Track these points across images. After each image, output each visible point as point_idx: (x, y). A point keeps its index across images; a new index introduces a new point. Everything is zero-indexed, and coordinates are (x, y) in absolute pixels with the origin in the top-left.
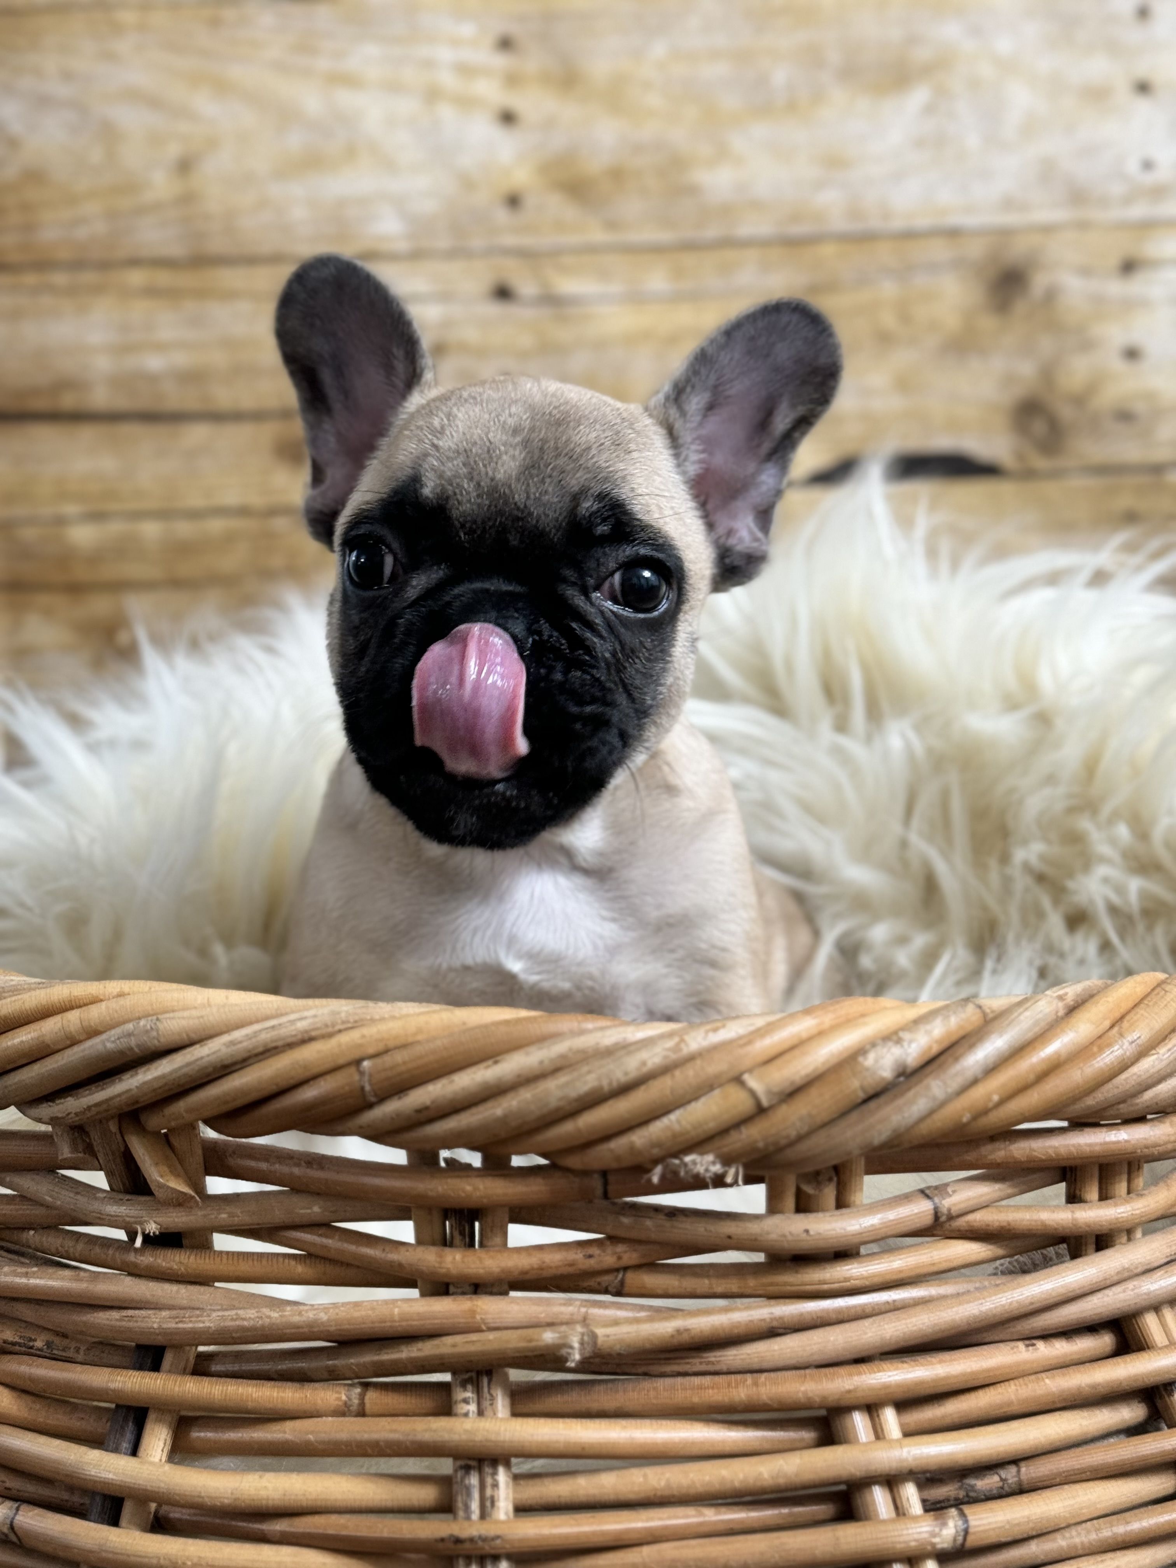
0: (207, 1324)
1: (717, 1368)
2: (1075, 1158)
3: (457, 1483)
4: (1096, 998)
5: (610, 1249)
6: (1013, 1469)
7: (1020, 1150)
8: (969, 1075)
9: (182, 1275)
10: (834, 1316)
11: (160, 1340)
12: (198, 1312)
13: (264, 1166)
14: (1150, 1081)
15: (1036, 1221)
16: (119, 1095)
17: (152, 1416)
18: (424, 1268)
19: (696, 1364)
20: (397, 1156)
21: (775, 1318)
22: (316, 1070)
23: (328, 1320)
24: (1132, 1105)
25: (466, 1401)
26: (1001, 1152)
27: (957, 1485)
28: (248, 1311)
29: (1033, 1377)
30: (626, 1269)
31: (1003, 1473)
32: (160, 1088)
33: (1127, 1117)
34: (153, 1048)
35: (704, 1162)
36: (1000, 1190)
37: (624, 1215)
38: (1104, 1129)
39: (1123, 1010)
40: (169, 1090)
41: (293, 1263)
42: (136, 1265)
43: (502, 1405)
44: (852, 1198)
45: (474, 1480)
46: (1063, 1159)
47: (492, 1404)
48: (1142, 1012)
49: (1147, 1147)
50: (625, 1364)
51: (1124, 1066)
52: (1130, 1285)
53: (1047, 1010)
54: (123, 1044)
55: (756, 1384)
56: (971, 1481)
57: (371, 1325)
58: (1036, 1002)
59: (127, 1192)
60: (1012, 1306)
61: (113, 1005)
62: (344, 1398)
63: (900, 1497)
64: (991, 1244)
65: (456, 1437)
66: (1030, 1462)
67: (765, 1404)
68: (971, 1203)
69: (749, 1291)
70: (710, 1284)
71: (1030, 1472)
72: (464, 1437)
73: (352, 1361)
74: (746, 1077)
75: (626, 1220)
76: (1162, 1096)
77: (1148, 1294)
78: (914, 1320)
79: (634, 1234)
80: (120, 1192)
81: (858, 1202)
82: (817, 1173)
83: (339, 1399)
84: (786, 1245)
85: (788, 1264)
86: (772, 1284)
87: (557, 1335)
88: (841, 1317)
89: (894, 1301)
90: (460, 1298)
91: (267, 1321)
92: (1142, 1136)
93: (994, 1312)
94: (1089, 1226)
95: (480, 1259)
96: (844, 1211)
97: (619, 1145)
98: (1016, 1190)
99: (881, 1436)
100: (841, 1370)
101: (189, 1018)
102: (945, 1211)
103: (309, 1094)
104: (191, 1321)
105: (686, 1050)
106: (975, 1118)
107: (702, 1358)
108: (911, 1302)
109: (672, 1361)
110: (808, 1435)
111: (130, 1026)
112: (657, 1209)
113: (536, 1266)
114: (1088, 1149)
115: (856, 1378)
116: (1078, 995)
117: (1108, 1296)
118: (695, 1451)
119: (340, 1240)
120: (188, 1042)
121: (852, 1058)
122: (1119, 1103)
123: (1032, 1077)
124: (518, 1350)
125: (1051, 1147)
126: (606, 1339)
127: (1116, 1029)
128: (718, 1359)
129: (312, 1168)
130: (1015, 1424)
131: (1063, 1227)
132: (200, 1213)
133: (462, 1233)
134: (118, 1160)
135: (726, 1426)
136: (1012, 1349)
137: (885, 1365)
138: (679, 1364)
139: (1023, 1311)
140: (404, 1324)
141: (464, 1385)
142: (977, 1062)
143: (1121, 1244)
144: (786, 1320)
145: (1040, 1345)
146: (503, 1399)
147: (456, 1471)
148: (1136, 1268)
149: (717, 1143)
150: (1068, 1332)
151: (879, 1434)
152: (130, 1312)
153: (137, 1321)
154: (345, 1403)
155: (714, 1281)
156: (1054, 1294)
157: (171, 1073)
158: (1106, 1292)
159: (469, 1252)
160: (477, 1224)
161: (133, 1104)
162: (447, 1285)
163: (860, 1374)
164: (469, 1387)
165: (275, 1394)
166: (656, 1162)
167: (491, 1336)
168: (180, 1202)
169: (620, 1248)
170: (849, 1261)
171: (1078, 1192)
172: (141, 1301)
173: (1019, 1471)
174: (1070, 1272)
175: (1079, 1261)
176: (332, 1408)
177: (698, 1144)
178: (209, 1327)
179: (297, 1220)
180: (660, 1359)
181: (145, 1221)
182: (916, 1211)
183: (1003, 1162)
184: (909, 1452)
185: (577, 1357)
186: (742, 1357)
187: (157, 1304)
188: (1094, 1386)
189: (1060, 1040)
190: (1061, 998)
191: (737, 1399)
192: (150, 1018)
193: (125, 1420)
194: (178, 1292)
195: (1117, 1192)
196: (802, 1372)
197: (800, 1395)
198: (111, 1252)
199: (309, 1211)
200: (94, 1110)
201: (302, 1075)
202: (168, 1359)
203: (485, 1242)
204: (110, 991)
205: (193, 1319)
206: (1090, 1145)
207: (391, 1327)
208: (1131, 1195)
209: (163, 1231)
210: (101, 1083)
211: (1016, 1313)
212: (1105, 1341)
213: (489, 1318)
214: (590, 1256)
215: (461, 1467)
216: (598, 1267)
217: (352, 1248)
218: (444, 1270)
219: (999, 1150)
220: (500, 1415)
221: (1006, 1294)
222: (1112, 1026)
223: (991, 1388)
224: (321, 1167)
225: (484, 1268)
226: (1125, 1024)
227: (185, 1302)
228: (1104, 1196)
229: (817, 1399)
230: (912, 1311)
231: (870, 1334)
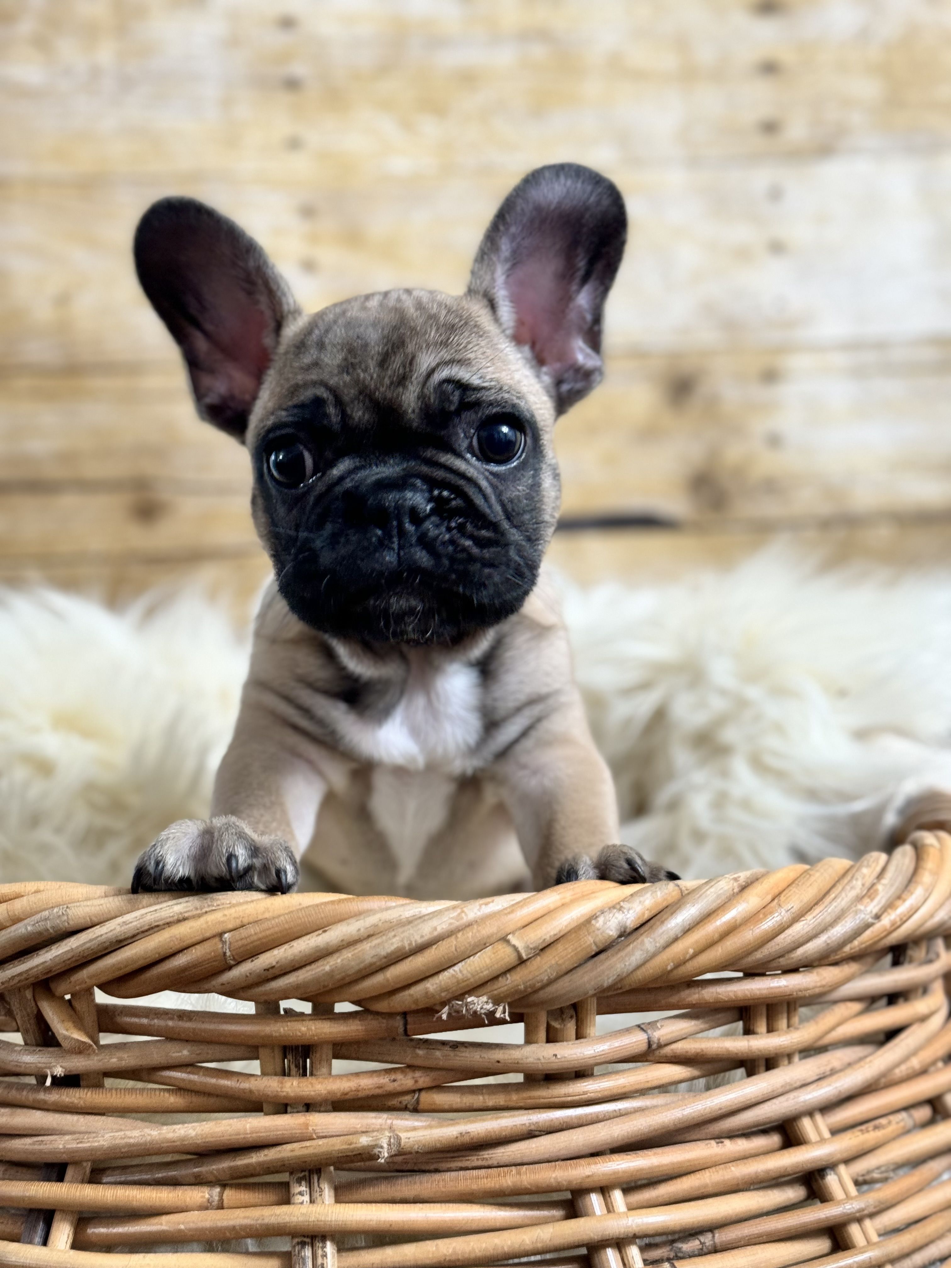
0: (102, 1143)
1: (490, 1163)
2: (749, 1000)
3: (295, 1255)
4: (760, 880)
5: (410, 1075)
6: (709, 1235)
7: (710, 994)
8: (672, 934)
9: (81, 1108)
10: (576, 1121)
11: (65, 1158)
12: (94, 1135)
13: (145, 1021)
14: (801, 940)
15: (722, 1048)
16: (37, 966)
17: (57, 1217)
18: (269, 1093)
19: (474, 1160)
20: (248, 1008)
21: (533, 1123)
22: (189, 942)
23: (196, 1135)
24: (789, 959)
25: (301, 1194)
26: (695, 996)
27: (668, 1248)
28: (134, 1131)
29: (722, 1166)
30: (420, 1090)
31: (702, 1238)
32: (69, 959)
33: (785, 969)
34: (64, 929)
35: (480, 1002)
36: (695, 1025)
37: (419, 1048)
38: (769, 978)
39: (780, 889)
40: (77, 961)
41: (167, 1095)
42: (45, 1102)
43: (328, 1194)
44: (588, 1031)
45: (307, 1252)
46: (740, 1000)
47: (321, 1195)
48: (794, 889)
49: (801, 991)
50: (421, 1162)
51: (782, 929)
52: (791, 1095)
53: (726, 888)
54: (40, 927)
55: (519, 1173)
56: (679, 1245)
57: (229, 1138)
58: (719, 881)
59: (38, 1045)
60: (706, 1111)
61: (32, 898)
62: (207, 1196)
63: (627, 1256)
64: (690, 1067)
65: (294, 1219)
66: (722, 1230)
67: (526, 1189)
68: (674, 1035)
69: (512, 1104)
70: (484, 1099)
71: (721, 1237)
72: (301, 1219)
73: (214, 1167)
74: (510, 937)
75: (420, 1052)
76: (809, 952)
77: (805, 1102)
78: (635, 1122)
79: (427, 1063)
80: (32, 1045)
81: (592, 1035)
82: (561, 1011)
83: (203, 1197)
84: (540, 1066)
85: (542, 1083)
86: (530, 1098)
87: (371, 1139)
88: (581, 1122)
89: (620, 1110)
90: (295, 1115)
91: (149, 1138)
92: (796, 982)
93: (693, 1115)
94: (761, 1051)
95: (311, 1084)
96: (582, 1040)
97: (417, 991)
98: (707, 1026)
99: (611, 1209)
100: (582, 1161)
101: (92, 905)
102: (656, 1040)
103: (181, 961)
104: (89, 1142)
105: (466, 919)
106: (677, 967)
107: (478, 1155)
108: (632, 1110)
109: (457, 1159)
110: (558, 1213)
111: (46, 913)
112: (444, 1043)
113: (354, 1089)
114: (758, 992)
115: (593, 1166)
116: (748, 878)
117: (775, 1104)
118: (474, 1227)
119: (204, 1075)
120: (90, 925)
121: (588, 922)
122: (779, 957)
123: (716, 936)
124: (340, 1151)
125: (731, 991)
126: (407, 1140)
127: (776, 901)
128: (490, 1156)
129: (183, 1020)
130: (710, 1201)
131: (742, 1053)
132: (96, 1058)
133: (297, 1066)
134: (32, 1021)
135: (497, 1207)
136: (707, 1145)
137: (615, 1157)
138: (461, 1161)
139: (714, 1114)
140: (254, 1135)
141: (299, 1181)
142: (678, 924)
143: (784, 1065)
144: (540, 1124)
145: (727, 1142)
146: (329, 1191)
147: (294, 1247)
148: (795, 1083)
149: (489, 987)
150: (747, 1133)
151: (610, 1209)
152: (40, 1138)
153: (46, 1144)
154: (208, 1200)
155: (486, 1097)
156: (736, 1102)
157: (77, 947)
158: (774, 1101)
159: (304, 1080)
160: (308, 1060)
161: (47, 973)
162: (286, 1105)
163: (596, 1163)
164: (303, 1183)
165: (154, 1195)
166: (443, 1004)
167: (320, 1142)
168: (80, 1050)
169: (418, 1074)
170: (586, 1080)
171: (752, 1028)
172: (48, 1129)
173: (714, 1237)
174: (747, 1086)
175: (754, 1078)
176: (198, 1204)
177: (475, 989)
178: (104, 1145)
179: (171, 1062)
180: (447, 1158)
181: (54, 1066)
182: (634, 1040)
183: (697, 1004)
184: (633, 1221)
185: (386, 1155)
186: (508, 1154)
187: (62, 1130)
188: (767, 1172)
189: (736, 909)
190: (736, 880)
191: (505, 1185)
192: (61, 907)
193: (37, 1221)
194: (78, 1121)
195: (780, 1027)
196: (553, 1163)
197: (552, 1180)
198: (25, 1093)
199: (180, 1054)
200: (17, 980)
201: (177, 946)
202: (70, 1173)
203: (315, 1072)
204: (29, 889)
205: (90, 1140)
206: (759, 989)
207: (244, 1138)
208: (791, 1029)
209: (67, 1074)
210: (22, 959)
211: (710, 1116)
212: (775, 1139)
213: (319, 1129)
214: (394, 1081)
215: (298, 1243)
216: (399, 1089)
217: (213, 1081)
218: (284, 1094)
219: (695, 994)
220: (327, 1202)
221: (701, 1102)
222: (773, 900)
223: (692, 1175)
224: (190, 1019)
225: (315, 1091)
226: (782, 898)
227: (83, 1129)
228: (771, 1030)
229: (565, 1183)
230: (632, 1116)
231: (602, 1134)
